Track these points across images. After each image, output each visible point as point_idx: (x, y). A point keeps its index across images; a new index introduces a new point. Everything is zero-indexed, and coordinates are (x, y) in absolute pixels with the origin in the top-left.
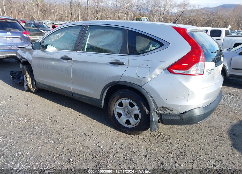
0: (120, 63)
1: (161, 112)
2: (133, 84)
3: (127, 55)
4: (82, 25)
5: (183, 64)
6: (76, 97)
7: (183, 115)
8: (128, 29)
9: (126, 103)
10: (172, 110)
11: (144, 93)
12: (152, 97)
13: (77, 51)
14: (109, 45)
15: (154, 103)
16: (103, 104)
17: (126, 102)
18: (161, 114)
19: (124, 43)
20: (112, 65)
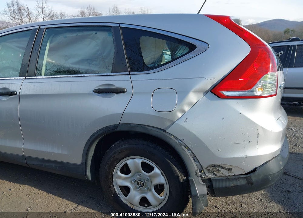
0: (117, 89)
1: (210, 176)
2: (149, 128)
3: (128, 73)
4: (31, 30)
5: (240, 79)
6: (34, 165)
7: (252, 174)
8: (121, 25)
9: (135, 165)
10: (231, 169)
11: (173, 142)
12: (189, 149)
13: (27, 78)
14: (87, 60)
15: (194, 160)
16: (89, 173)
17: (134, 162)
18: (210, 180)
19: (118, 52)
20: (100, 94)
